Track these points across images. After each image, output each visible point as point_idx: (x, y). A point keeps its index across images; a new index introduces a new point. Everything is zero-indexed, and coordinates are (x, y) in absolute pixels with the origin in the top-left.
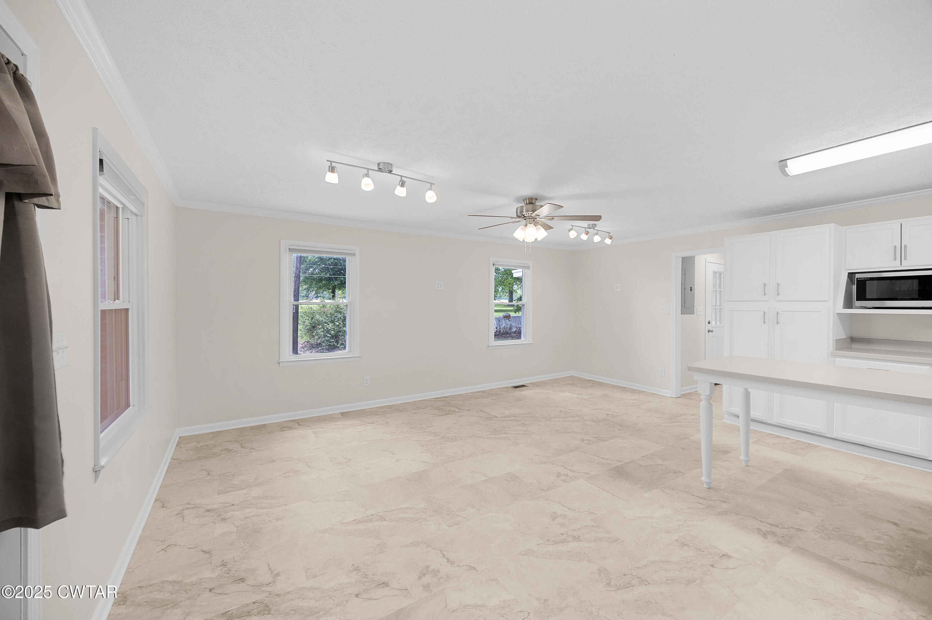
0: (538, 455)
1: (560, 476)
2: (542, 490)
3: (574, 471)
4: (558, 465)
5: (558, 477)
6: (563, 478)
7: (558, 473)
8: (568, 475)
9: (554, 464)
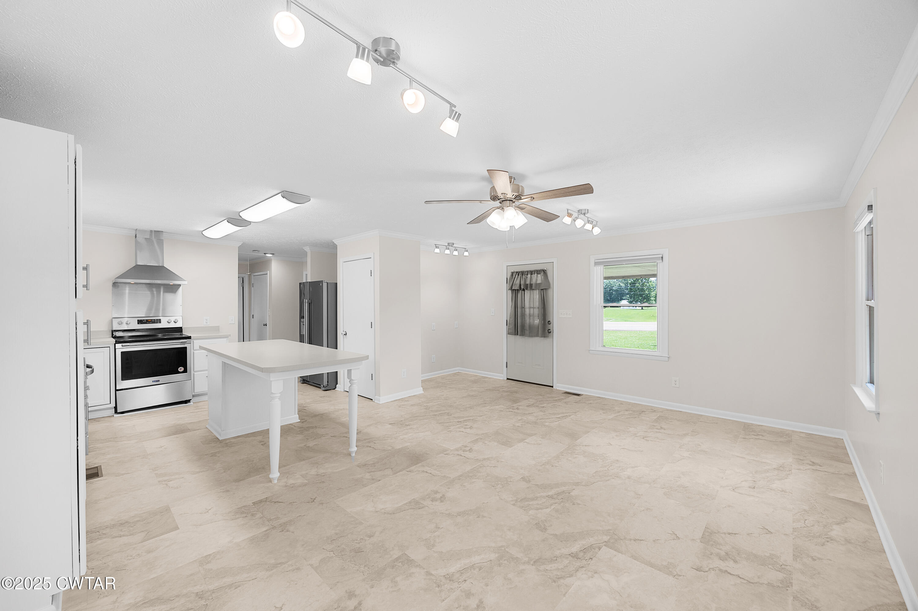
0: (494, 467)
1: (469, 450)
2: (481, 439)
3: (458, 455)
4: (472, 459)
5: (471, 448)
6: (468, 449)
7: (471, 452)
8: (463, 451)
9: (476, 459)
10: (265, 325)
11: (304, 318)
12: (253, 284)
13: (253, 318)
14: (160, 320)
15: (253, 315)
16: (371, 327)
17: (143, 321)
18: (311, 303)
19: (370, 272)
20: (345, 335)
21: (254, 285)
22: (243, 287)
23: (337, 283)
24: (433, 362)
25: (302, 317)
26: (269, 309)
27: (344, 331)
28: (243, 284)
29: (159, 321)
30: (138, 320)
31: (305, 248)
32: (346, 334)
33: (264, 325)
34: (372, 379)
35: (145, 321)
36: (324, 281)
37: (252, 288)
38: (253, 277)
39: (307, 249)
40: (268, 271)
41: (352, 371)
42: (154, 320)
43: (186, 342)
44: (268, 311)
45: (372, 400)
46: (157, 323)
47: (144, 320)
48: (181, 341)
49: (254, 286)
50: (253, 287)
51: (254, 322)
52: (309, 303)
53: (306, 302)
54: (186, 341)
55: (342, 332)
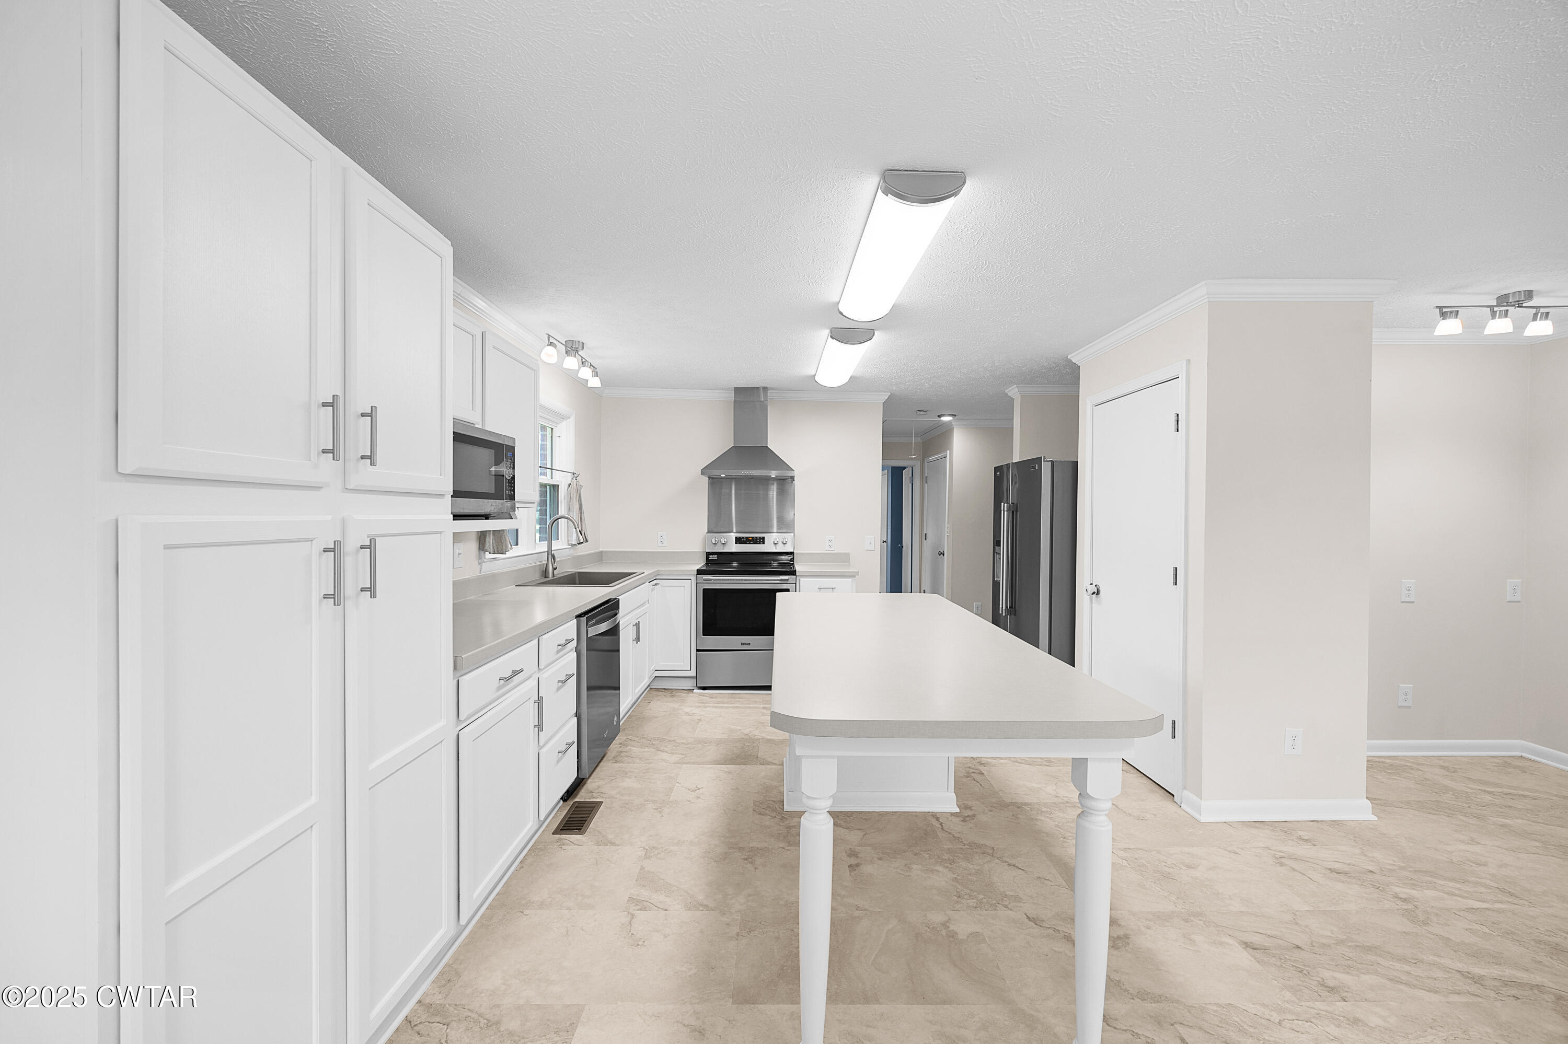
10: (941, 554)
11: (1000, 546)
12: (926, 477)
13: (926, 539)
14: (763, 538)
15: (926, 534)
16: (1172, 581)
17: (743, 540)
18: (1017, 512)
19: (1174, 418)
20: (1094, 593)
21: (928, 478)
22: (912, 484)
23: (1077, 462)
24: (1400, 707)
25: (997, 543)
26: (948, 524)
27: (1094, 585)
28: (913, 479)
29: (761, 541)
30: (736, 537)
31: (1009, 391)
32: (1098, 593)
33: (939, 555)
34: (1174, 737)
35: (745, 539)
36: (1045, 458)
37: (926, 485)
38: (926, 464)
39: (1013, 392)
40: (948, 451)
41: (1089, 764)
42: (756, 537)
43: (787, 580)
44: (946, 527)
45: (1173, 795)
46: (760, 543)
47: (743, 538)
48: (780, 578)
49: (928, 481)
50: (926, 483)
51: (928, 544)
52: (1013, 512)
53: (1005, 509)
54: (787, 578)
55: (1086, 584)
